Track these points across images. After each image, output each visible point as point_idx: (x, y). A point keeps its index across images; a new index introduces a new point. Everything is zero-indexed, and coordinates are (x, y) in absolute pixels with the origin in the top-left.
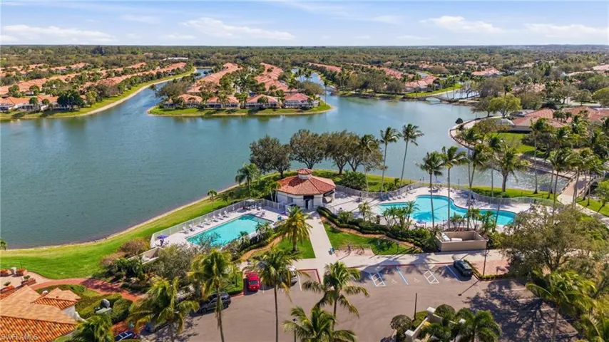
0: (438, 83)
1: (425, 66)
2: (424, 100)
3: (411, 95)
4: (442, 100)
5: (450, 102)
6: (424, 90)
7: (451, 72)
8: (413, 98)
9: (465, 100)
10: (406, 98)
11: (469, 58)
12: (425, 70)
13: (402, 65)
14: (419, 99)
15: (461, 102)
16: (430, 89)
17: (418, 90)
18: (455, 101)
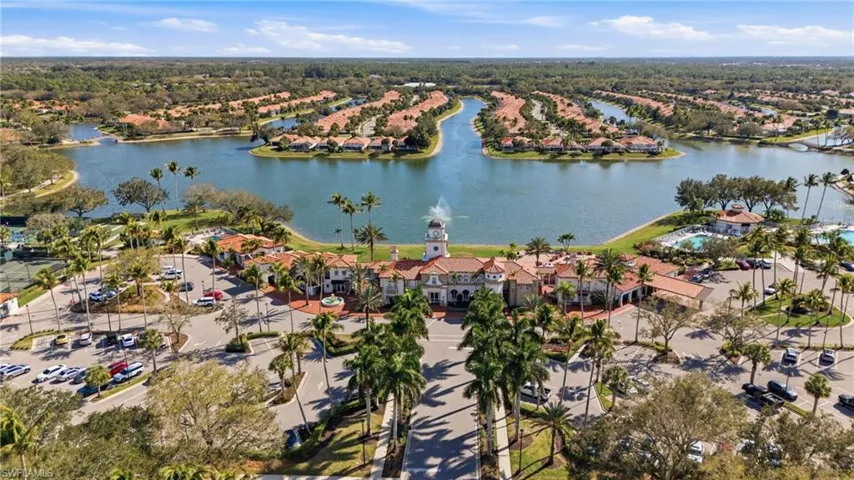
0: (800, 125)
1: (766, 99)
2: (786, 146)
3: (769, 140)
4: (810, 147)
5: (822, 149)
6: (783, 133)
7: (808, 108)
8: (773, 144)
9: (841, 148)
10: (762, 144)
11: (827, 85)
12: (767, 103)
13: (732, 95)
14: (781, 145)
15: (836, 151)
16: (790, 132)
17: (774, 134)
18: (827, 149)
